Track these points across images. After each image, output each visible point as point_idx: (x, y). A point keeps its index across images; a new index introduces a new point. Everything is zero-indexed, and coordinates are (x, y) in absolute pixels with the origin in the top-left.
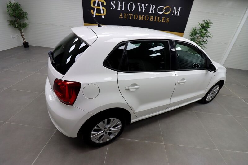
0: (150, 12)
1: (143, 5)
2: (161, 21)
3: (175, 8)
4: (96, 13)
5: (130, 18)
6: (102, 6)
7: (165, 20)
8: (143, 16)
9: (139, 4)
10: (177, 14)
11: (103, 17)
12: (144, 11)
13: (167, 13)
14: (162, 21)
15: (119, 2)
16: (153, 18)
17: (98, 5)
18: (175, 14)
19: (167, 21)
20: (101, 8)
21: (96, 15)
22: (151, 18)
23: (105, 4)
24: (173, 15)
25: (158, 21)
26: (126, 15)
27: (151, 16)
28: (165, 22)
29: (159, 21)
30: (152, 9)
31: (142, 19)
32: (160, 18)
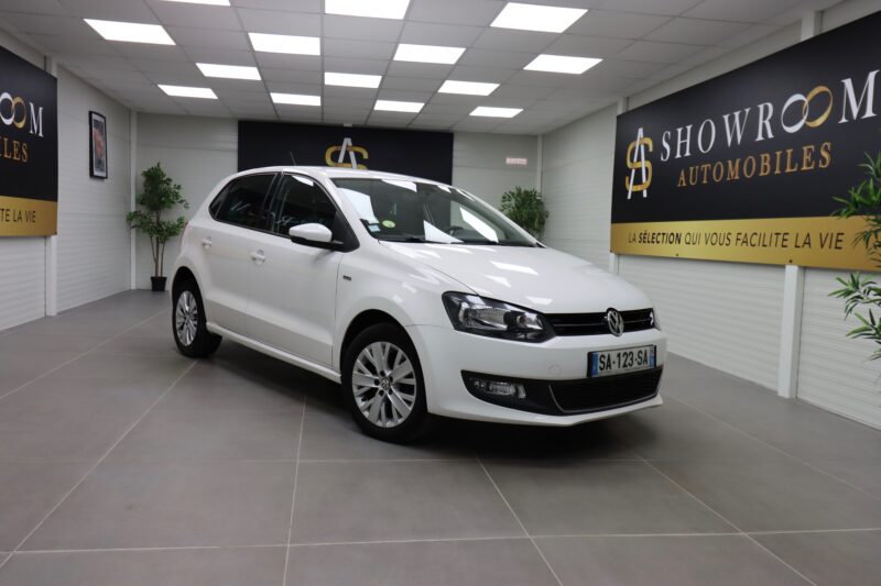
0: (760, 138)
1: (737, 114)
2: (801, 165)
3: (848, 83)
4: (634, 184)
5: (705, 182)
6: (646, 159)
7: (816, 156)
8: (738, 161)
9: (726, 117)
10: (863, 110)
11: (645, 195)
12: (739, 138)
13: (820, 121)
14: (805, 168)
15: (680, 130)
16: (770, 163)
17: (639, 159)
18: (855, 111)
19: (824, 161)
20: (644, 164)
21: (633, 193)
22: (763, 164)
23: (651, 149)
24: (844, 120)
25: (788, 170)
26: (694, 170)
27: (763, 156)
28: (817, 164)
29: (792, 167)
30: (764, 123)
31: (737, 177)
32: (792, 154)
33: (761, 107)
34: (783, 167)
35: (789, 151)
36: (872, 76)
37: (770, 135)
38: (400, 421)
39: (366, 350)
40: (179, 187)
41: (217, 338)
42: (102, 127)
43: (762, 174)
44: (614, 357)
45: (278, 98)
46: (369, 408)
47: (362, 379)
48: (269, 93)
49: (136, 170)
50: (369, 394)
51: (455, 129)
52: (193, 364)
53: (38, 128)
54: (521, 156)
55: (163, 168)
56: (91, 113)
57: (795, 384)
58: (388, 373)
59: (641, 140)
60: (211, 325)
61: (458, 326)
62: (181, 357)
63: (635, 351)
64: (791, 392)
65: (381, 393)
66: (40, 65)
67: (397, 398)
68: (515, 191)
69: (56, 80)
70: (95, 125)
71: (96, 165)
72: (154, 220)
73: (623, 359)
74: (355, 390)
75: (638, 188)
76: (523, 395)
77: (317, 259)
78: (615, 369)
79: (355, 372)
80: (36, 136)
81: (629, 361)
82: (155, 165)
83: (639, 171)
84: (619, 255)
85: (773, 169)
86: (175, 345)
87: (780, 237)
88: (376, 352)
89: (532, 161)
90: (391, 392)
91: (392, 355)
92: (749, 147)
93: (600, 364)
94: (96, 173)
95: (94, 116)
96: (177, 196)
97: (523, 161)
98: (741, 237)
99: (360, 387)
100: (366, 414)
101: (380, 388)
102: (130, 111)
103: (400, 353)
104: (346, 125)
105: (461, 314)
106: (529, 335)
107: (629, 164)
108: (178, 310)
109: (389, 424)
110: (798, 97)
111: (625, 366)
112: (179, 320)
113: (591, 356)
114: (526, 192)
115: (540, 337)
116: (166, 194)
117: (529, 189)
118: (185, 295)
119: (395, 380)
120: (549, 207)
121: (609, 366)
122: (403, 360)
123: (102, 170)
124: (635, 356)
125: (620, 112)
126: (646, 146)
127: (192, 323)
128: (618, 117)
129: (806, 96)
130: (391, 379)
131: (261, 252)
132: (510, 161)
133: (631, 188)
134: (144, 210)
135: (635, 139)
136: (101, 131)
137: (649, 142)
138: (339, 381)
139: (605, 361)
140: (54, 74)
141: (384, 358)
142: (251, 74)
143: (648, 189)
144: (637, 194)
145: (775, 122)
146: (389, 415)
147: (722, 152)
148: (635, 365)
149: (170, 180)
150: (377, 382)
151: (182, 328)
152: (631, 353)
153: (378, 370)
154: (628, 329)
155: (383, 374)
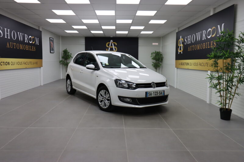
1: (199, 33)
2: (210, 46)
3: (219, 26)
4: (180, 50)
6: (182, 44)
9: (197, 34)
11: (182, 53)
13: (214, 35)
17: (181, 44)
20: (182, 45)
24: (218, 35)
25: (208, 47)
33: (203, 31)
34: (207, 47)
35: (208, 43)
36: (223, 24)
37: (205, 39)
38: (107, 107)
39: (101, 92)
40: (71, 54)
41: (75, 90)
42: (52, 41)
43: (204, 48)
44: (152, 93)
45: (93, 32)
46: (101, 104)
47: (100, 98)
48: (90, 31)
49: (61, 50)
50: (101, 101)
51: (138, 36)
52: (70, 96)
53: (37, 43)
54: (157, 43)
55: (67, 49)
56: (50, 38)
57: (210, 100)
58: (105, 97)
59: (181, 39)
60: (74, 87)
61: (117, 86)
62: (68, 94)
63: (158, 92)
64: (209, 102)
65: (104, 101)
66: (37, 28)
67: (107, 102)
68: (155, 52)
69: (41, 31)
70: (51, 41)
71: (52, 49)
72: (66, 62)
73: (155, 93)
74: (99, 100)
75: (181, 51)
76: (131, 101)
77: (92, 72)
78: (153, 96)
79: (99, 96)
80: (37, 45)
81: (157, 94)
82: (65, 49)
83: (181, 47)
84: (177, 68)
85: (206, 47)
86: (67, 92)
87: (207, 64)
88: (102, 92)
89: (159, 44)
90: (105, 101)
91: (105, 93)
92: (201, 42)
93: (148, 94)
94: (51, 52)
95: (51, 39)
96: (71, 56)
97: (157, 44)
98: (200, 64)
99: (100, 100)
100: (101, 105)
101: (103, 100)
102: (60, 36)
103: (107, 92)
104: (111, 37)
105: (118, 84)
106: (132, 88)
107: (179, 45)
108: (67, 84)
109: (105, 108)
110: (210, 29)
111: (155, 95)
112: (67, 86)
113: (146, 93)
114: (157, 52)
115: (135, 89)
116: (68, 56)
117: (158, 51)
118: (68, 80)
119: (106, 98)
120: (163, 56)
121: (151, 95)
122: (107, 94)
123: (53, 51)
124: (158, 93)
125: (177, 32)
126: (182, 41)
127: (70, 87)
128: (177, 33)
129: (211, 29)
130: (105, 98)
131: (82, 71)
132: (153, 44)
133: (179, 51)
134: (63, 60)
135: (180, 39)
136: (53, 42)
137: (182, 39)
138: (96, 98)
139: (150, 94)
140: (41, 30)
141: (104, 93)
142: (85, 27)
143: (182, 52)
144: (180, 53)
145: (206, 35)
146: (105, 106)
147: (197, 43)
148: (158, 95)
149: (69, 52)
150: (103, 99)
151: (68, 88)
152: (157, 92)
153: (103, 96)
154: (157, 87)
155: (104, 97)
